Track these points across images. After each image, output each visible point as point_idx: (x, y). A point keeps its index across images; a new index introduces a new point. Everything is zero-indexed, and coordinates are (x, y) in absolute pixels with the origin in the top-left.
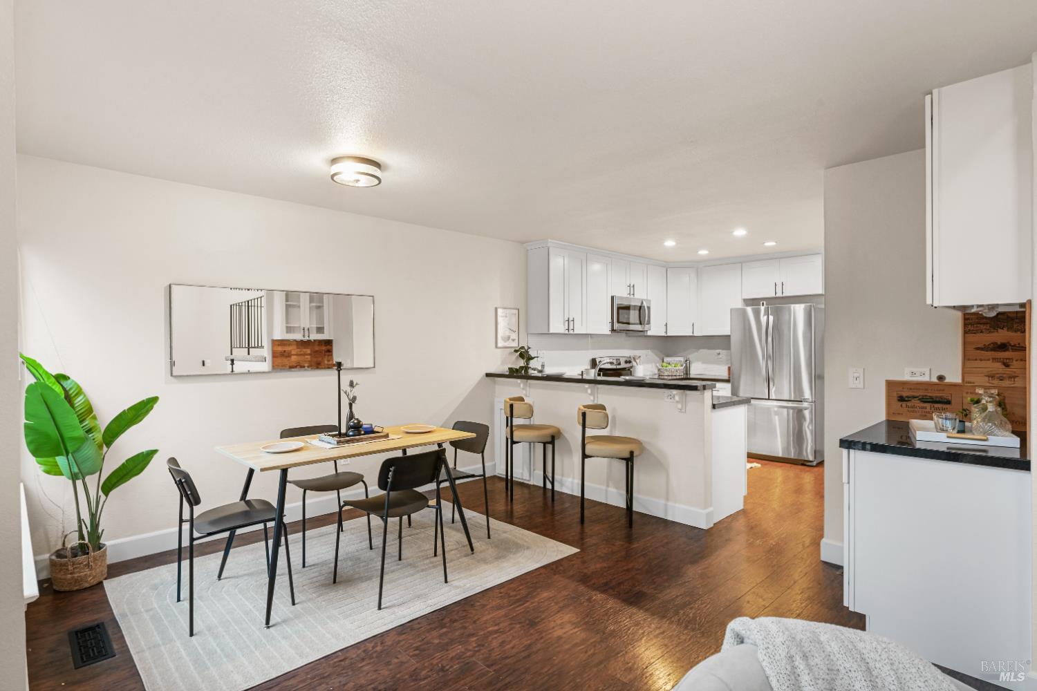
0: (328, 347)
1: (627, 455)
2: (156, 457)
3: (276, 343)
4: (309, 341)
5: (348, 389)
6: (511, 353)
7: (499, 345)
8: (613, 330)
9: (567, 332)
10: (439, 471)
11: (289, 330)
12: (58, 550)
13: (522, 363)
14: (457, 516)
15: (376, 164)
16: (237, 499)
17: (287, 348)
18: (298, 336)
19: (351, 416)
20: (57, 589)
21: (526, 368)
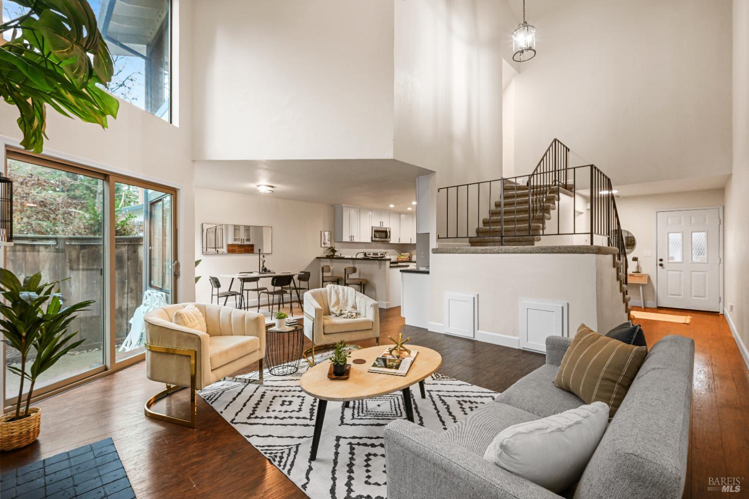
0: (252, 248)
1: (359, 283)
2: (200, 279)
3: (229, 246)
4: (244, 245)
5: (262, 258)
6: (327, 250)
7: (322, 246)
8: (372, 240)
9: (351, 241)
10: (291, 282)
11: (235, 240)
13: (332, 253)
14: (300, 306)
15: (272, 187)
16: (228, 291)
17: (234, 248)
18: (239, 243)
19: (263, 266)
21: (333, 255)
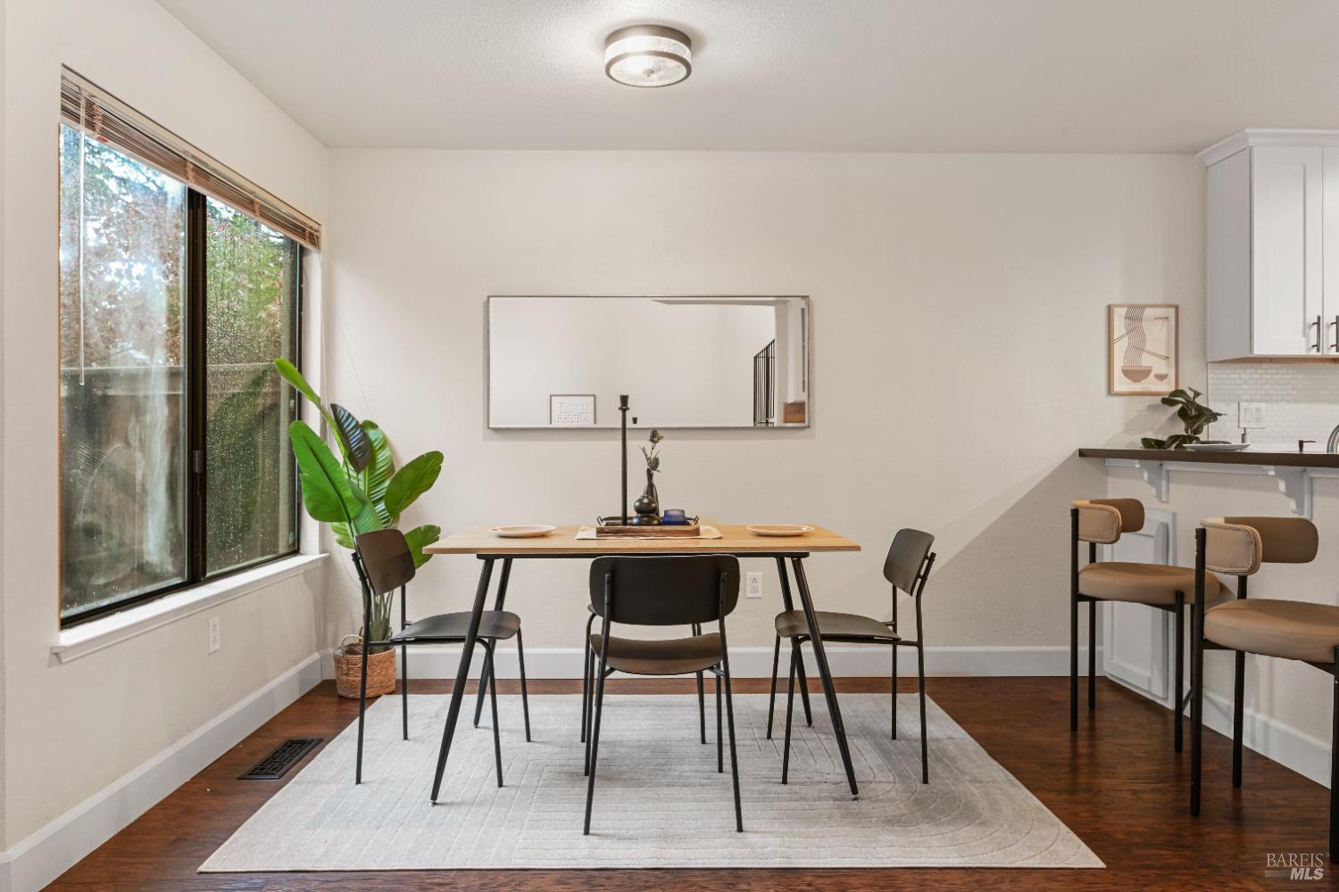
6: (1150, 406)
7: (1117, 388)
9: (1314, 352)
12: (352, 645)
13: (1180, 429)
15: (684, 38)
20: (344, 694)
21: (1190, 439)
